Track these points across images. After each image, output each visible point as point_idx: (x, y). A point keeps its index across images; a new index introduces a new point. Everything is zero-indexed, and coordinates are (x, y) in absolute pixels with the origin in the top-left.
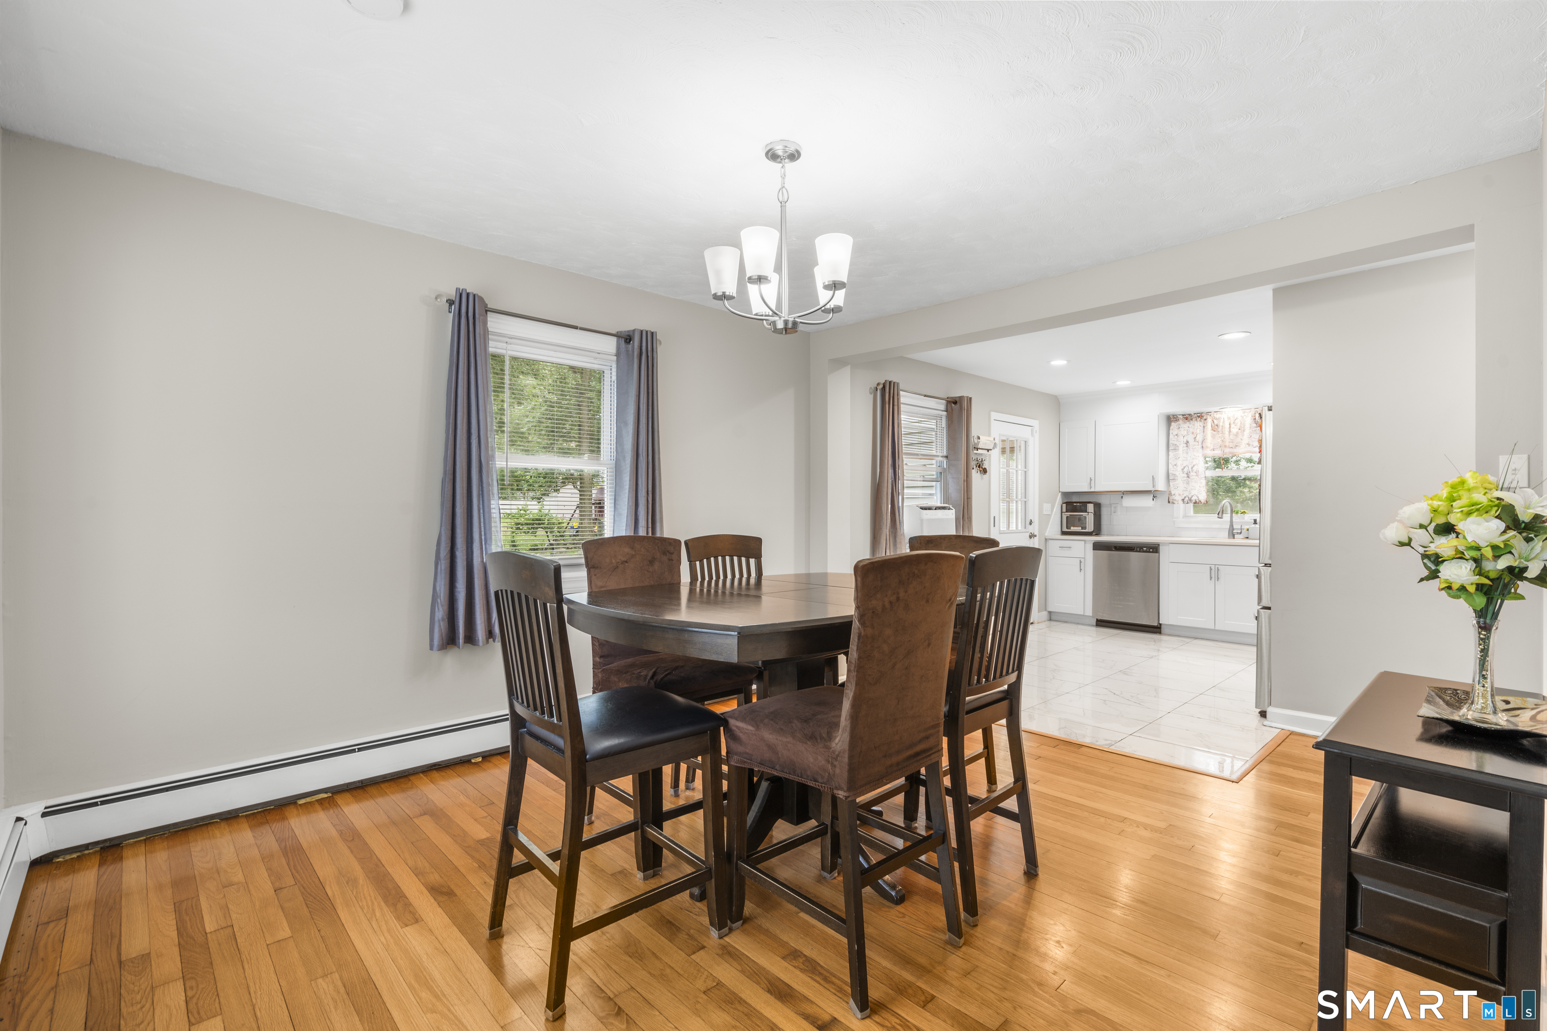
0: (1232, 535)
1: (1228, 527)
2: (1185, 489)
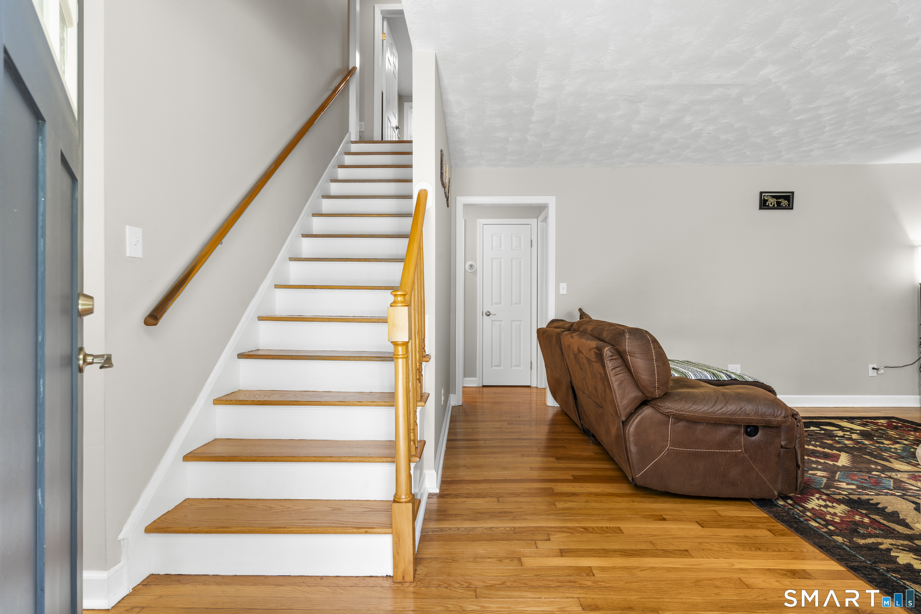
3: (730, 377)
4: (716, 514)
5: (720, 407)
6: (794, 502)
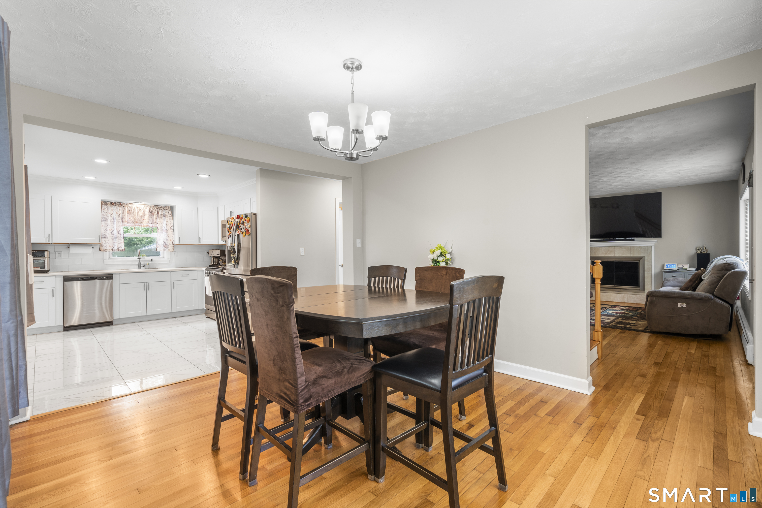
0: (140, 266)
1: (138, 263)
2: (113, 243)
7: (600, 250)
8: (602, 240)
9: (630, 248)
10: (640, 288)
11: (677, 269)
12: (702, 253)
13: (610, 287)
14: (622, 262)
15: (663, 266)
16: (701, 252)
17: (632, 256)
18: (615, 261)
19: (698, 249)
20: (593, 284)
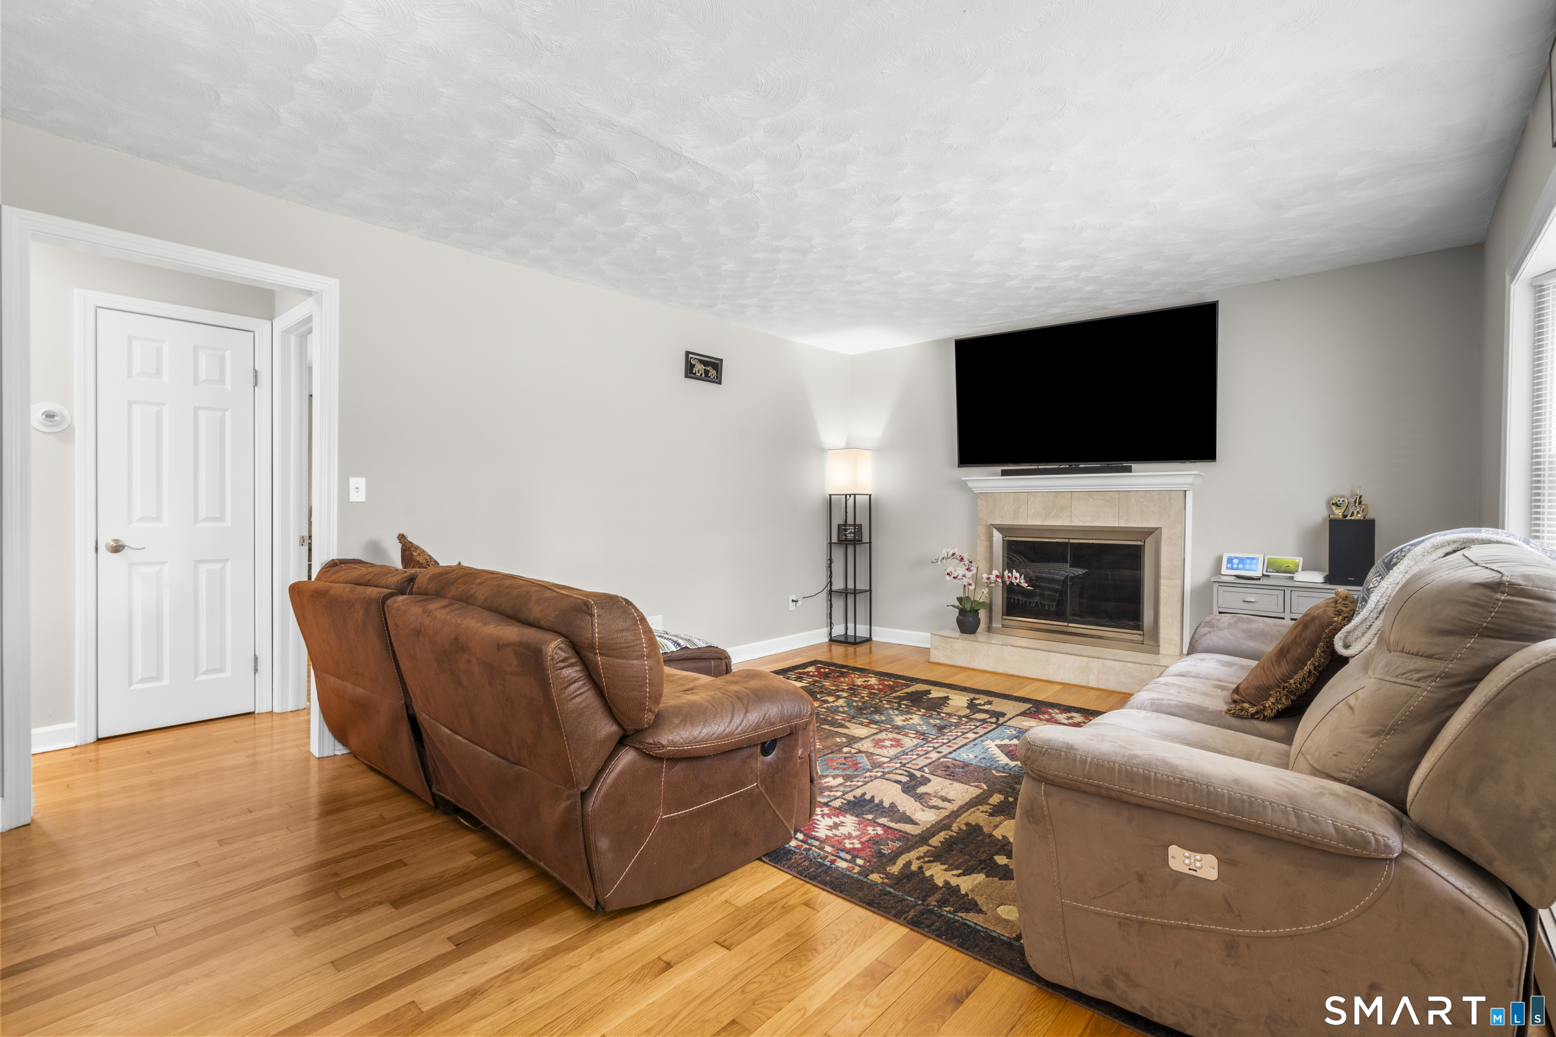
3: (679, 645)
4: (732, 909)
5: (739, 721)
6: (805, 835)
7: (1029, 503)
8: (1038, 469)
9: (1117, 496)
10: (1143, 635)
11: (1263, 575)
12: (1348, 518)
13: (1055, 628)
14: (1092, 544)
15: (1220, 560)
16: (1345, 516)
17: (1122, 525)
18: (1071, 541)
19: (1333, 504)
20: (1007, 615)
